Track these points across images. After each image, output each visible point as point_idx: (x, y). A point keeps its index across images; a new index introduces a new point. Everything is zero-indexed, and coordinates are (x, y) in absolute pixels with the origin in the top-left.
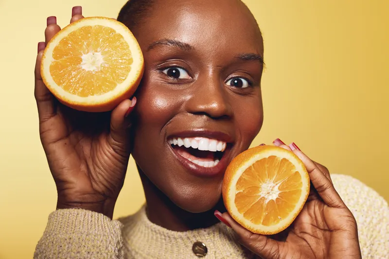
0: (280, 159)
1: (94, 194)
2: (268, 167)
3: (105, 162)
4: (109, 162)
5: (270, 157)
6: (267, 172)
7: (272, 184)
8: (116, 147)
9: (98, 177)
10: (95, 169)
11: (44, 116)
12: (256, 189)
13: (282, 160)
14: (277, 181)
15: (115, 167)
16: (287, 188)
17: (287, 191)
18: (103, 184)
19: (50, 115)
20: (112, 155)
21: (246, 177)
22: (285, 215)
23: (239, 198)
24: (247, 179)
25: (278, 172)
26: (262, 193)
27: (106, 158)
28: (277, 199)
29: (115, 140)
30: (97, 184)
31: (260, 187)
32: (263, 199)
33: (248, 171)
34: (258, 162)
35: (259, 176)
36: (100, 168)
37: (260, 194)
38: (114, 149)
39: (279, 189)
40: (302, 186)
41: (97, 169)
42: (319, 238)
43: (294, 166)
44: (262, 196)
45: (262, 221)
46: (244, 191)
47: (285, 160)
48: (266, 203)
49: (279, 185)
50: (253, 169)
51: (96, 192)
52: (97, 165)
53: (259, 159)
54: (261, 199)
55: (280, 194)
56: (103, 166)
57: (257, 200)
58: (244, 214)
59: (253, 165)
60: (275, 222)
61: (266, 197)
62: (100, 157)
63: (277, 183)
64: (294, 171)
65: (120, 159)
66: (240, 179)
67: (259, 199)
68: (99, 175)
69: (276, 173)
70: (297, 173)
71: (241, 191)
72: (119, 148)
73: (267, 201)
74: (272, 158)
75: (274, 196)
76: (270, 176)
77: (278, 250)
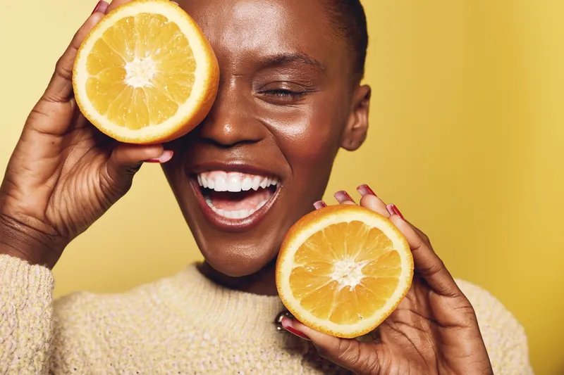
0: (369, 229)
1: (43, 221)
2: (348, 237)
3: (81, 190)
4: (86, 193)
5: (353, 223)
6: (345, 244)
7: (352, 264)
8: (104, 180)
9: (60, 203)
10: (63, 190)
11: (51, 95)
12: (326, 266)
13: (372, 230)
14: (360, 261)
15: (90, 203)
16: (375, 272)
17: (376, 277)
18: (61, 216)
19: (60, 98)
20: (95, 188)
21: (312, 247)
22: (369, 313)
23: (297, 275)
24: (313, 248)
25: (364, 248)
26: (335, 276)
27: (85, 185)
28: (358, 287)
29: (108, 173)
30: (53, 211)
31: (332, 266)
32: (336, 283)
33: (316, 237)
34: (333, 226)
35: (332, 247)
36: (69, 194)
37: (330, 275)
38: (101, 183)
39: (362, 271)
40: (400, 274)
41: (66, 192)
42: (424, 331)
43: (390, 241)
44: (334, 278)
45: (329, 316)
46: (305, 266)
47: (376, 231)
48: (339, 290)
49: (363, 266)
50: (324, 236)
51: (46, 220)
52: (68, 187)
53: (336, 223)
54: (332, 283)
55: (364, 279)
56: (75, 193)
57: (326, 284)
58: (302, 301)
59: (325, 229)
60: (351, 320)
61: (340, 281)
62: (79, 181)
63: (361, 263)
64: (389, 249)
65: (101, 199)
66: (302, 248)
67: (328, 282)
68: (63, 201)
69: (361, 247)
70: (394, 253)
71: (302, 265)
72: (107, 185)
73: (340, 288)
74: (357, 224)
75: (353, 282)
76: (350, 251)
77: (377, 360)
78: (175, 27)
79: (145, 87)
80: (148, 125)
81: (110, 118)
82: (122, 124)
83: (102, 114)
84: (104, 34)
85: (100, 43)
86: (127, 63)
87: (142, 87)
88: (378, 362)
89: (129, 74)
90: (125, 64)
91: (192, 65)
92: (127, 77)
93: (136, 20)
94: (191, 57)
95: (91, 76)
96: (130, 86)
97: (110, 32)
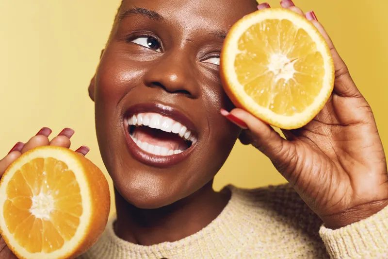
0: (297, 29)
28: (291, 80)
42: (325, 135)
77: (295, 152)
78: (72, 175)
79: (43, 218)
80: (40, 251)
81: (16, 237)
82: (23, 245)
83: (11, 232)
84: (23, 167)
85: (18, 173)
86: (34, 196)
87: (41, 219)
88: (296, 153)
89: (34, 205)
90: (32, 196)
91: (80, 211)
92: (32, 207)
93: (46, 162)
94: (80, 203)
95: (9, 199)
96: (33, 216)
97: (27, 166)
